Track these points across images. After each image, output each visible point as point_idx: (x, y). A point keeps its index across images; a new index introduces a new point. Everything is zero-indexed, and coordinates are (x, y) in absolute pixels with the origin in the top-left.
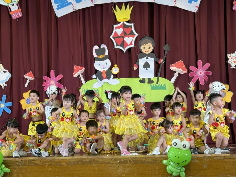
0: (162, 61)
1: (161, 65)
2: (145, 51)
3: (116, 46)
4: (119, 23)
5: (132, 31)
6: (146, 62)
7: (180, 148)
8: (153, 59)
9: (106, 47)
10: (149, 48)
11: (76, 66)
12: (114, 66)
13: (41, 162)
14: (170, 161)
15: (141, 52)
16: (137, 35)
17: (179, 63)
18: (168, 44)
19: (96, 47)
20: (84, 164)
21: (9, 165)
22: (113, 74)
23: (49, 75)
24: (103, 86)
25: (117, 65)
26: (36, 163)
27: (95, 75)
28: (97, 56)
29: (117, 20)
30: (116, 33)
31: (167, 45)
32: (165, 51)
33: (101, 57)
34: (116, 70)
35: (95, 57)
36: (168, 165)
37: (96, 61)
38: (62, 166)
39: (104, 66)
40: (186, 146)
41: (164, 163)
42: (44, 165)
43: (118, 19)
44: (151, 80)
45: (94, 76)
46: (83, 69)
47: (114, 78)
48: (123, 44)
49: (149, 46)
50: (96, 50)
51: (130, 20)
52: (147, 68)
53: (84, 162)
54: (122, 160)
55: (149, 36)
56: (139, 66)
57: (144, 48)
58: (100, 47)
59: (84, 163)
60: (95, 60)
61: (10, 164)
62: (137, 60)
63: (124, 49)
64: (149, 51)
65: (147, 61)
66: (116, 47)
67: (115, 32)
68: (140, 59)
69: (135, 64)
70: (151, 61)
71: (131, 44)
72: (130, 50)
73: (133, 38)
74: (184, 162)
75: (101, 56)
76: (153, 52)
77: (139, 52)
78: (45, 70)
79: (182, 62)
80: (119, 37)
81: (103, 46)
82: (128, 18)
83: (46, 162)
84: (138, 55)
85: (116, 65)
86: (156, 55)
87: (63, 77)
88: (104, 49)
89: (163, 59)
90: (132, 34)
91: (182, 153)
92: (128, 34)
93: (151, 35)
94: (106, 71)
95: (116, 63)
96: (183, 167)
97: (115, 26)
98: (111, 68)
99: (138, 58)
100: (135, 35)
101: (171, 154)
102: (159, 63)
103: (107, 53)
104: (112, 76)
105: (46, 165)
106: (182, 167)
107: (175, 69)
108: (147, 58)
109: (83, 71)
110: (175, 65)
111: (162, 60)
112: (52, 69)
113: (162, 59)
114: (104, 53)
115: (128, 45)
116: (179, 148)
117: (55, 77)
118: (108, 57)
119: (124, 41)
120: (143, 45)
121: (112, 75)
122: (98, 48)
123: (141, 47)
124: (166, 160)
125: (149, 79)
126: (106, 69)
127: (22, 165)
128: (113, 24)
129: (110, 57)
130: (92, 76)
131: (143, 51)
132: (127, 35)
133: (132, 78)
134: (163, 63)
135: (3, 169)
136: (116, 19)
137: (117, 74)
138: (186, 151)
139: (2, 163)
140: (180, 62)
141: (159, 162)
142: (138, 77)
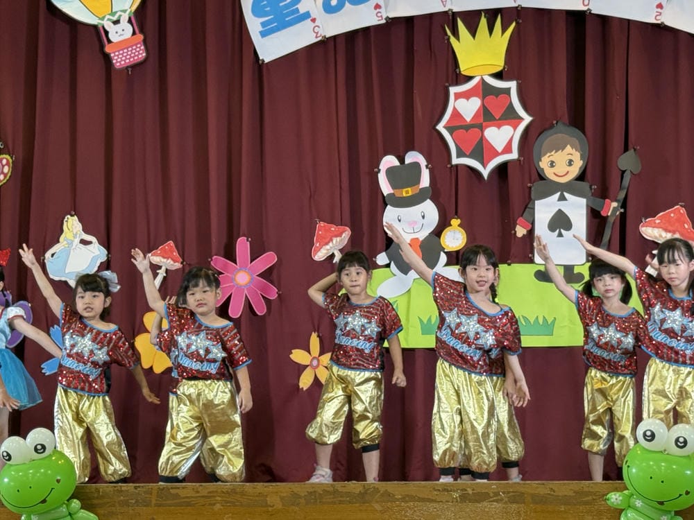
0: (611, 208)
1: (611, 220)
2: (555, 174)
3: (459, 156)
4: (470, 78)
5: (511, 106)
6: (560, 210)
7: (665, 450)
8: (584, 201)
9: (422, 161)
10: (570, 163)
11: (322, 224)
12: (451, 225)
13: (198, 495)
14: (630, 497)
15: (542, 177)
16: (527, 119)
17: (672, 215)
18: (635, 150)
19: (389, 161)
20: (341, 502)
21: (95, 502)
22: (446, 250)
23: (230, 255)
24: (413, 292)
25: (458, 221)
26: (184, 498)
27: (384, 253)
28: (392, 192)
29: (460, 72)
30: (456, 114)
31: (631, 152)
32: (624, 172)
33: (404, 195)
34: (455, 239)
35: (385, 195)
36: (624, 510)
37: (389, 207)
38: (270, 509)
39: (415, 223)
40: (685, 442)
41: (613, 503)
42: (210, 504)
43: (464, 68)
44: (575, 272)
45: (382, 259)
46: (347, 234)
47: (448, 264)
48: (482, 150)
49: (570, 157)
50: (391, 172)
51: (504, 68)
52: (562, 231)
53: (341, 497)
54: (470, 492)
55: (567, 122)
56: (533, 223)
57: (552, 164)
58: (402, 160)
59: (341, 499)
60: (386, 205)
61: (97, 498)
62: (529, 203)
63: (485, 166)
64: (568, 172)
65: (563, 206)
66: (455, 161)
67: (455, 109)
68: (536, 202)
69: (522, 216)
70: (577, 209)
71: (508, 149)
72: (502, 169)
73: (515, 131)
74: (680, 495)
75: (407, 192)
76: (581, 177)
77: (535, 176)
78: (217, 237)
79: (683, 211)
80: (467, 127)
81: (413, 157)
82: (499, 63)
83: (215, 494)
84: (530, 188)
85: (455, 222)
86: (591, 189)
87: (276, 259)
88: (416, 166)
89: (616, 201)
90: (510, 117)
91: (674, 467)
92: (497, 118)
93: (577, 121)
94: (421, 239)
95: (456, 213)
96: (677, 513)
97: (453, 90)
98: (438, 232)
99: (533, 197)
100: (521, 119)
101: (634, 470)
102: (603, 214)
103: (425, 181)
104: (443, 258)
105: (214, 504)
106: (673, 513)
107: (657, 235)
108: (562, 198)
109: (346, 242)
110: (658, 221)
111: (615, 204)
112: (241, 234)
113: (612, 201)
114: (417, 179)
115: (497, 154)
116: (663, 449)
117: (251, 262)
118: (431, 193)
119: (482, 139)
120: (549, 154)
121: (442, 254)
122: (396, 163)
123: (541, 161)
124: (618, 494)
125: (568, 270)
126: (423, 235)
127: (136, 502)
128: (447, 84)
129: (434, 194)
130: (375, 257)
131: (549, 173)
132: (495, 119)
133: (509, 265)
134: (618, 213)
135: (75, 513)
136: (459, 68)
137: (457, 252)
138: (684, 460)
139: (72, 495)
140: (673, 212)
141: (594, 497)
142: (532, 261)
